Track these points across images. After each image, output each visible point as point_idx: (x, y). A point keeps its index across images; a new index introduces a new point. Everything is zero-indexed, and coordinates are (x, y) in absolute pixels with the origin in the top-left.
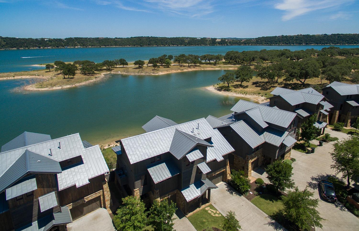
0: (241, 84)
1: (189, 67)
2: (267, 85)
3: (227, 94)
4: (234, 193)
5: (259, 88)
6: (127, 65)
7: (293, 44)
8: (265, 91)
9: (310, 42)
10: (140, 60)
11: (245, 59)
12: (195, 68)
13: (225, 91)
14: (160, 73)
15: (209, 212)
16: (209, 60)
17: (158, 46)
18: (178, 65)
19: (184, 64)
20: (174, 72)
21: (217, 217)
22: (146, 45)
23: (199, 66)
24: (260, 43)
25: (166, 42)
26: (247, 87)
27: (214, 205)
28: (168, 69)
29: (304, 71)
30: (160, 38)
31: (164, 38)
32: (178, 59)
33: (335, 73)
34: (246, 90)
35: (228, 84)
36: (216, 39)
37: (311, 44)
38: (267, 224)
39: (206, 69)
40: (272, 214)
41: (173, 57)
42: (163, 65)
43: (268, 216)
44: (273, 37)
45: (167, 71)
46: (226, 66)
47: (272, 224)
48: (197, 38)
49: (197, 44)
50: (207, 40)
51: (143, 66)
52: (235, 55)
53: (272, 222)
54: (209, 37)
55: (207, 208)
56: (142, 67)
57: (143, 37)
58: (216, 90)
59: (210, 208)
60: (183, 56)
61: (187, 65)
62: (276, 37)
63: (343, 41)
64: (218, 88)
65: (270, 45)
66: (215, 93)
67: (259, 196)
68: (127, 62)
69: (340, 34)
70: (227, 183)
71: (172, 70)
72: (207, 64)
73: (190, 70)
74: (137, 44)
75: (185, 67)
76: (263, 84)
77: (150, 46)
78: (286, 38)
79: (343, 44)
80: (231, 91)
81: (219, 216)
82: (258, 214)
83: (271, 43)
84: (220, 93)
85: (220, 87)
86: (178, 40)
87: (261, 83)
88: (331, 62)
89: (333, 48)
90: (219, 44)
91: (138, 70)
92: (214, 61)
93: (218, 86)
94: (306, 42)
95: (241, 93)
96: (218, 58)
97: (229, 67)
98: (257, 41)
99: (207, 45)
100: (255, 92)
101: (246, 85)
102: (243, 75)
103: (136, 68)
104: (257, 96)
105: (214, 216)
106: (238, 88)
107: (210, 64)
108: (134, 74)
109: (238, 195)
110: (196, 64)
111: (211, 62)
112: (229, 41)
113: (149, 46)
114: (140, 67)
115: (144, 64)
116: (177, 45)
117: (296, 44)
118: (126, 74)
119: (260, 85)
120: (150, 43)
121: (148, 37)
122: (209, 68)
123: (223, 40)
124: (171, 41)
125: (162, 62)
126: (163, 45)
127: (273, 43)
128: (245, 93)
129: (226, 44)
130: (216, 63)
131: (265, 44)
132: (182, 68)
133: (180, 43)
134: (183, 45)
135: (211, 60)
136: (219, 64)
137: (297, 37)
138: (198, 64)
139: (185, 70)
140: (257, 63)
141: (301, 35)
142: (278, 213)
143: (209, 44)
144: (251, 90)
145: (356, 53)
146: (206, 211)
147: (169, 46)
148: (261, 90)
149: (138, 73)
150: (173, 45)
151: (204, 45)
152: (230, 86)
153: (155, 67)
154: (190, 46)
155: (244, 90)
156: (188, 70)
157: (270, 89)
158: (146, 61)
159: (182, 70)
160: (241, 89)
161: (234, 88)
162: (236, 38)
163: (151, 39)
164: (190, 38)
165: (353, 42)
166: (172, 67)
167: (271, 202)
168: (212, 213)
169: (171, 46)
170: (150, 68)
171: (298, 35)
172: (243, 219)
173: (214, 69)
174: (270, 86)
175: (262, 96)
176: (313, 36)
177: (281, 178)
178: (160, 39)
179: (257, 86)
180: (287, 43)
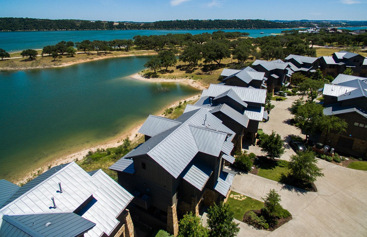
0: (167, 69)
1: (99, 54)
2: (189, 68)
3: (157, 80)
4: (240, 173)
5: (184, 72)
6: (9, 56)
7: (187, 28)
8: (190, 73)
9: (200, 27)
10: (30, 49)
11: (157, 43)
12: (106, 55)
13: (154, 78)
14: (64, 64)
15: (235, 198)
16: (119, 46)
17: (39, 30)
18: (84, 53)
19: (91, 52)
20: (82, 61)
21: (245, 200)
22: (21, 29)
23: (110, 53)
24: (158, 27)
25: (51, 26)
26: (172, 71)
27: (234, 190)
28: (73, 59)
29: (220, 53)
30: (40, 19)
31: (46, 20)
32: (83, 46)
33: (243, 53)
34: (173, 74)
35: (155, 70)
36: (113, 22)
37: (201, 28)
38: (282, 189)
39: (119, 56)
40: (279, 180)
41: (74, 44)
42: (64, 54)
43: (278, 182)
44: (169, 21)
45: (74, 62)
46: (139, 52)
47: (284, 187)
48: (91, 21)
49: (92, 28)
50: (103, 24)
51: (36, 57)
52: (146, 39)
53: (283, 186)
54: (105, 21)
55: (231, 195)
56: (34, 59)
57: (13, 18)
58: (143, 78)
59: (234, 195)
60: (87, 42)
61: (96, 52)
62: (171, 21)
63: (223, 26)
64: (144, 75)
65: (168, 29)
66: (144, 81)
67: (260, 168)
68: (7, 53)
69: (220, 20)
70: (230, 166)
71: (80, 60)
72: (118, 50)
73: (101, 58)
74: (4, 28)
75: (94, 56)
76: (186, 67)
77: (27, 30)
78: (181, 23)
79: (223, 29)
80: (160, 77)
81: (245, 199)
82: (270, 183)
83: (169, 27)
84: (150, 80)
85: (146, 74)
86: (66, 23)
87: (183, 67)
88: (232, 44)
89: (220, 31)
90: (117, 28)
91: (30, 62)
92: (125, 47)
93: (143, 74)
94: (197, 26)
95: (170, 78)
96: (129, 43)
97: (143, 53)
98: (156, 25)
99: (104, 29)
100: (182, 75)
101: (171, 70)
102: (168, 60)
103: (26, 60)
104: (186, 79)
105: (242, 200)
106: (165, 73)
107: (120, 50)
108: (25, 68)
109: (244, 173)
110: (106, 51)
111: (121, 47)
112: (128, 25)
113: (25, 30)
114: (31, 59)
115: (37, 54)
116: (67, 29)
117: (189, 28)
118: (12, 69)
119: (183, 68)
120: (27, 27)
121: (22, 18)
122: (122, 55)
123: (121, 24)
124: (57, 24)
125: (63, 51)
126: (46, 29)
127: (170, 27)
128: (173, 77)
129: (125, 28)
130: (127, 48)
131: (163, 28)
132: (91, 57)
133: (70, 27)
134: (74, 30)
135: (122, 46)
136: (131, 50)
137: (189, 22)
138: (108, 52)
139: (96, 59)
140: (169, 47)
141: (192, 20)
142: (282, 177)
143: (107, 29)
144: (177, 74)
145: (237, 36)
146: (232, 199)
147: (56, 30)
148: (186, 73)
149: (32, 66)
150: (61, 29)
151: (100, 29)
152: (157, 73)
153: (55, 58)
154: (83, 30)
155: (172, 75)
156: (99, 58)
157: (193, 72)
158: (40, 50)
159: (92, 59)
160: (168, 74)
161: (161, 73)
162: (132, 22)
163: (28, 22)
164: (82, 21)
165: (229, 27)
166: (77, 56)
167: (271, 170)
168: (238, 198)
169: (58, 30)
170: (46, 58)
171: (190, 20)
172: (263, 192)
173: (128, 56)
174: (193, 68)
175: (190, 79)
176: (201, 21)
177: (278, 147)
178: (40, 21)
179: (181, 70)
180: (182, 27)
